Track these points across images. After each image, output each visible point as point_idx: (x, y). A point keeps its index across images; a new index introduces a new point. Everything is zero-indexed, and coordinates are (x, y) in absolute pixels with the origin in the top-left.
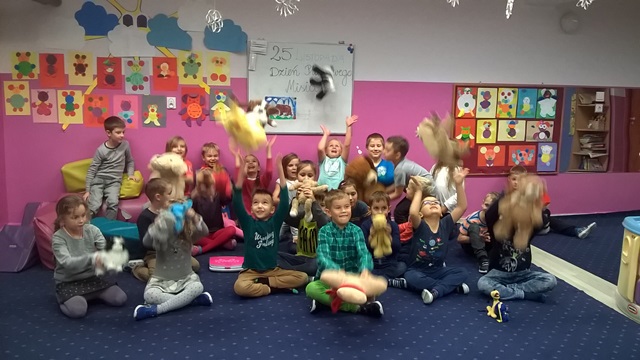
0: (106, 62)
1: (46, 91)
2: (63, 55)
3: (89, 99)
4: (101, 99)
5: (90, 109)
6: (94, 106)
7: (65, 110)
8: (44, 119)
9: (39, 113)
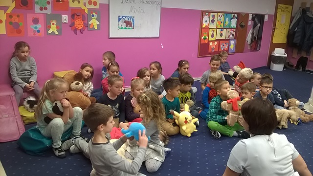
3: (10, 16)
4: (18, 16)
5: (11, 23)
6: (13, 22)
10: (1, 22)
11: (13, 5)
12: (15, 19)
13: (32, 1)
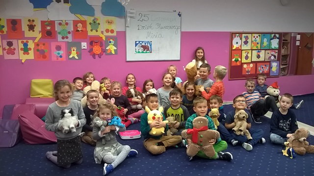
0: (46, 23)
1: (11, 40)
2: (21, 20)
3: (37, 45)
4: (44, 44)
5: (38, 50)
6: (40, 49)
7: (23, 52)
8: (11, 57)
9: (8, 53)
10: (30, 49)
11: (40, 36)
12: (41, 47)
13: (55, 32)
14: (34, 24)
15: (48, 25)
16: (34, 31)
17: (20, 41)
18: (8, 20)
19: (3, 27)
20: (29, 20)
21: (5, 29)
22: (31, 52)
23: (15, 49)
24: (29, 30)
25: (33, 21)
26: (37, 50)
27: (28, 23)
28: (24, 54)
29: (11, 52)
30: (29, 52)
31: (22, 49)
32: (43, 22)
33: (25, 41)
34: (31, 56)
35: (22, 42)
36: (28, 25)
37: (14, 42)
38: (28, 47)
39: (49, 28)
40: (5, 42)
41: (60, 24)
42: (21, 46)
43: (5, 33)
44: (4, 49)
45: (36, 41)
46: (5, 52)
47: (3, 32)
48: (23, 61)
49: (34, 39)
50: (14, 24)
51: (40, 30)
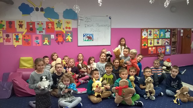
0: (30, 23)
1: (8, 34)
2: (14, 21)
3: (24, 36)
4: (28, 36)
6: (26, 39)
7: (15, 40)
8: (8, 44)
9: (6, 41)
10: (20, 39)
11: (26, 31)
12: (27, 38)
13: (35, 28)
14: (22, 24)
15: (31, 25)
16: (22, 28)
17: (14, 34)
18: (6, 21)
19: (4, 25)
20: (20, 22)
21: (5, 27)
22: (21, 41)
23: (10, 39)
24: (19, 28)
25: (22, 22)
26: (24, 40)
27: (19, 23)
28: (16, 42)
29: (8, 40)
30: (19, 40)
31: (15, 39)
32: (28, 23)
33: (17, 34)
34: (20, 43)
35: (15, 35)
36: (19, 25)
37: (10, 34)
38: (19, 38)
39: (31, 26)
40: (5, 35)
41: (38, 24)
42: (14, 37)
43: (5, 29)
44: (4, 39)
45: (24, 34)
46: (5, 41)
47: (3, 29)
48: (15, 46)
49: (22, 33)
50: (11, 24)
51: (26, 27)
